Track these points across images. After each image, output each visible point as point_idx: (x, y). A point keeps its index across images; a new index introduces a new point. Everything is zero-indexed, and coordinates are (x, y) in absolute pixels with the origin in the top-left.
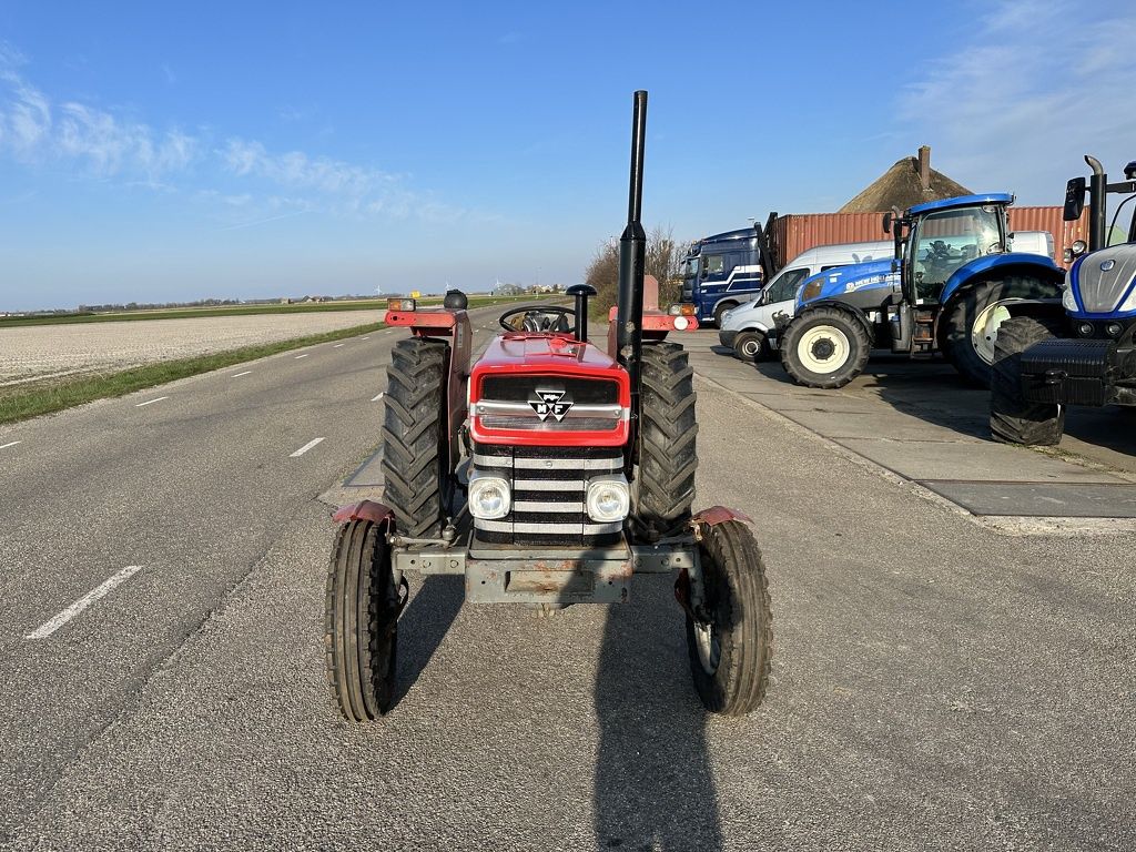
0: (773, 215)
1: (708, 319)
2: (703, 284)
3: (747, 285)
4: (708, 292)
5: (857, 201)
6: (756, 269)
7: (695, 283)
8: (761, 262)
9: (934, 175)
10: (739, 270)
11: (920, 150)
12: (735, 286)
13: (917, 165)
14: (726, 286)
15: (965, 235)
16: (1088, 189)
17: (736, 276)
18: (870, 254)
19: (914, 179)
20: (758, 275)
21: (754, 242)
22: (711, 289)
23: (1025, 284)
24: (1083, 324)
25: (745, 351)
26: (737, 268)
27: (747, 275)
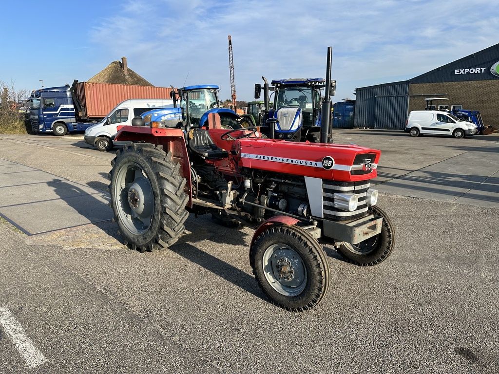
0: (76, 81)
1: (49, 131)
2: (44, 113)
3: (68, 114)
4: (47, 117)
5: (96, 77)
6: (72, 106)
7: (39, 112)
8: (73, 103)
9: (129, 70)
10: (62, 106)
11: (122, 59)
12: (62, 114)
13: (122, 65)
14: (57, 114)
15: (200, 100)
16: (263, 88)
17: (62, 109)
18: (154, 104)
19: (122, 71)
20: (72, 109)
21: (68, 93)
22: (48, 115)
23: (228, 120)
24: (289, 134)
25: (101, 146)
26: (61, 105)
27: (68, 109)
